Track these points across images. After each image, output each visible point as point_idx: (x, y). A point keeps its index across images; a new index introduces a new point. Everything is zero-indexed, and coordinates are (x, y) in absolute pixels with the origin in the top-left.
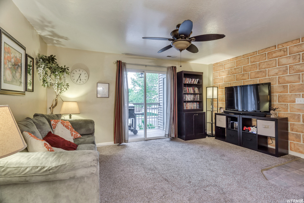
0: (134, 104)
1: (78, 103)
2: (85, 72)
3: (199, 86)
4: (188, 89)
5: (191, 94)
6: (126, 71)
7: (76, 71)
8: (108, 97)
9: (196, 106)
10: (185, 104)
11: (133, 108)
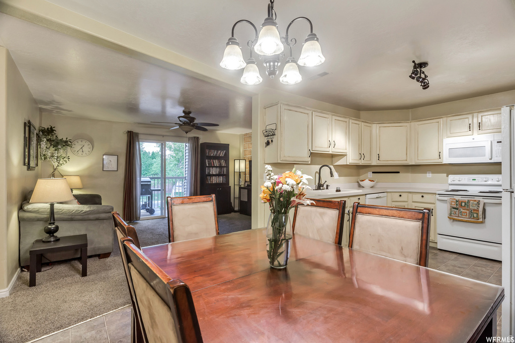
0: (151, 178)
1: (81, 177)
2: (88, 143)
3: (226, 158)
4: (213, 162)
5: (216, 167)
6: (139, 142)
7: (78, 142)
8: (117, 171)
9: (223, 179)
10: (209, 178)
11: (149, 183)
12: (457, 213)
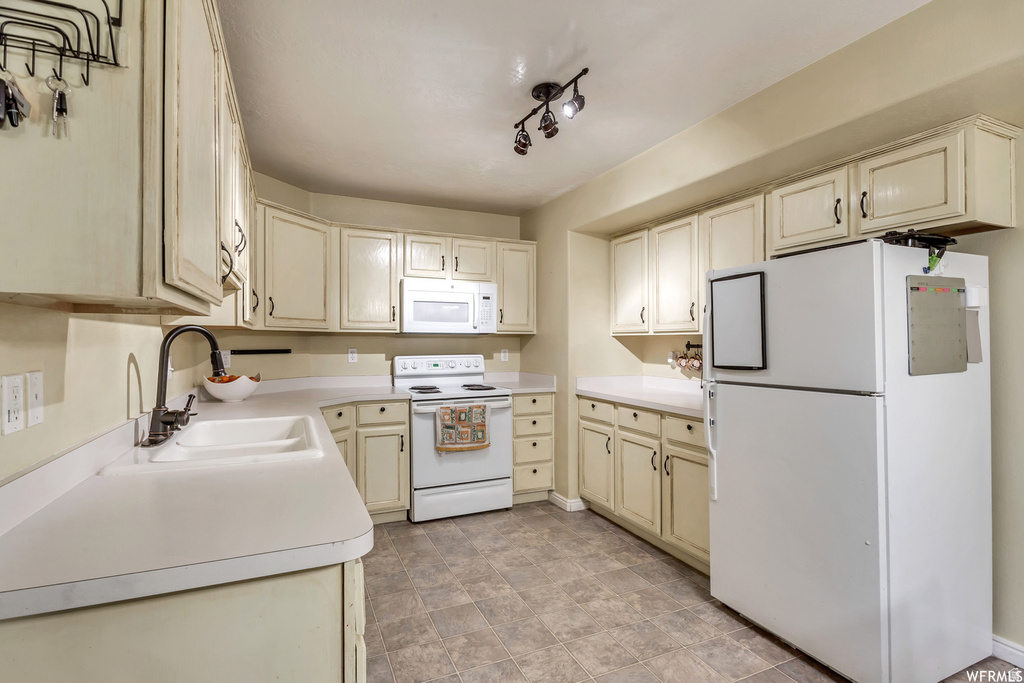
12: (453, 437)
